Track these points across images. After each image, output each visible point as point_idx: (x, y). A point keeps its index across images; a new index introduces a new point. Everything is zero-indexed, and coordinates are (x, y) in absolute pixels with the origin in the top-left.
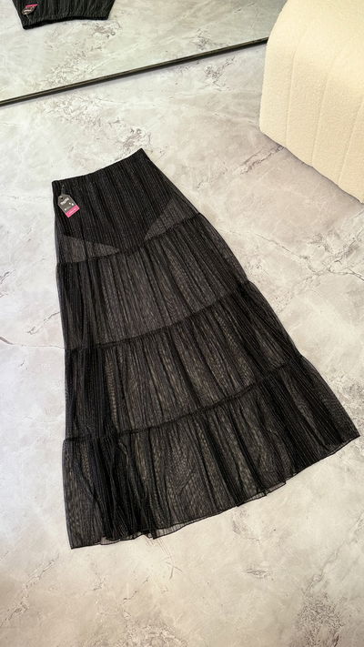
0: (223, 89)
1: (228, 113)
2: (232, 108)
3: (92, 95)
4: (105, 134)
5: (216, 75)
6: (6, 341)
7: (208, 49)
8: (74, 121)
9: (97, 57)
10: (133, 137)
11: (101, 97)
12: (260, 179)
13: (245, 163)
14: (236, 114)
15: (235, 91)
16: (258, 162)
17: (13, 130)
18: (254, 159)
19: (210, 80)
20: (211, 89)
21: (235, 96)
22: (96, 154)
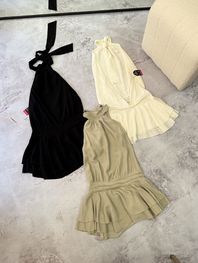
0: (131, 27)
1: (131, 38)
2: (132, 36)
3: (73, 19)
4: (75, 38)
5: (128, 20)
6: (14, 121)
7: (128, 7)
8: (63, 30)
9: (79, 2)
10: (86, 41)
11: (76, 21)
14: (133, 39)
15: (136, 29)
17: (36, 29)
19: (125, 22)
20: (125, 26)
21: (135, 31)
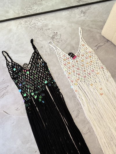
0: (87, 18)
1: (89, 27)
3: (40, 19)
4: (44, 34)
5: (84, 13)
6: (7, 113)
7: (81, 3)
8: (33, 29)
9: (41, 4)
10: (55, 35)
11: (43, 19)
12: (101, 52)
13: (96, 46)
14: (92, 28)
15: (91, 19)
16: (101, 46)
17: (10, 31)
18: (99, 45)
19: (82, 15)
20: (83, 18)
21: (92, 21)
22: (41, 41)
